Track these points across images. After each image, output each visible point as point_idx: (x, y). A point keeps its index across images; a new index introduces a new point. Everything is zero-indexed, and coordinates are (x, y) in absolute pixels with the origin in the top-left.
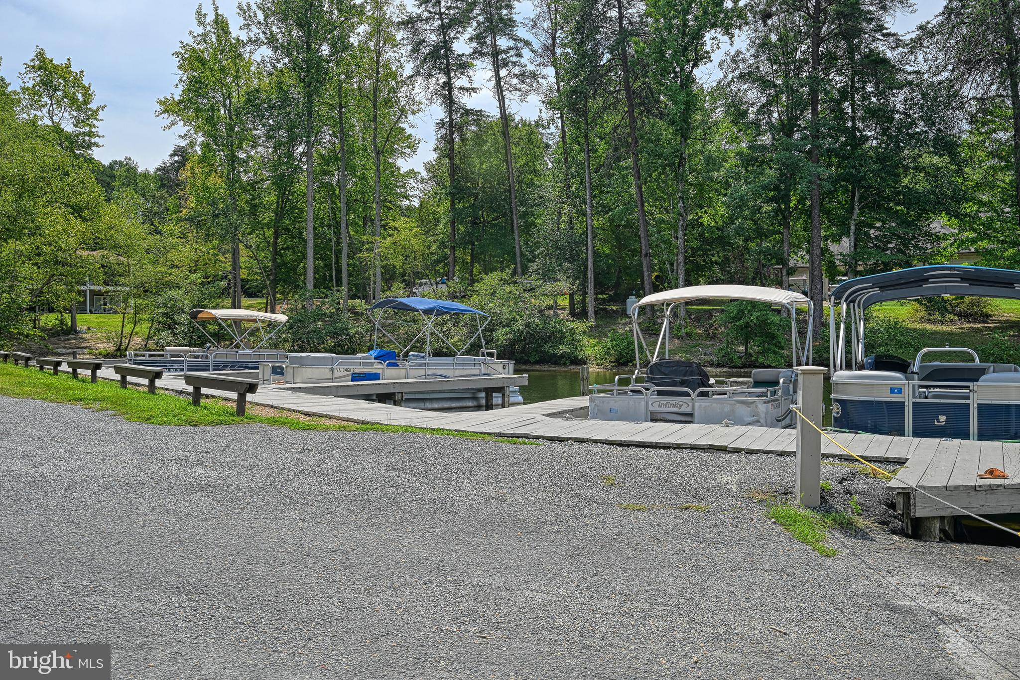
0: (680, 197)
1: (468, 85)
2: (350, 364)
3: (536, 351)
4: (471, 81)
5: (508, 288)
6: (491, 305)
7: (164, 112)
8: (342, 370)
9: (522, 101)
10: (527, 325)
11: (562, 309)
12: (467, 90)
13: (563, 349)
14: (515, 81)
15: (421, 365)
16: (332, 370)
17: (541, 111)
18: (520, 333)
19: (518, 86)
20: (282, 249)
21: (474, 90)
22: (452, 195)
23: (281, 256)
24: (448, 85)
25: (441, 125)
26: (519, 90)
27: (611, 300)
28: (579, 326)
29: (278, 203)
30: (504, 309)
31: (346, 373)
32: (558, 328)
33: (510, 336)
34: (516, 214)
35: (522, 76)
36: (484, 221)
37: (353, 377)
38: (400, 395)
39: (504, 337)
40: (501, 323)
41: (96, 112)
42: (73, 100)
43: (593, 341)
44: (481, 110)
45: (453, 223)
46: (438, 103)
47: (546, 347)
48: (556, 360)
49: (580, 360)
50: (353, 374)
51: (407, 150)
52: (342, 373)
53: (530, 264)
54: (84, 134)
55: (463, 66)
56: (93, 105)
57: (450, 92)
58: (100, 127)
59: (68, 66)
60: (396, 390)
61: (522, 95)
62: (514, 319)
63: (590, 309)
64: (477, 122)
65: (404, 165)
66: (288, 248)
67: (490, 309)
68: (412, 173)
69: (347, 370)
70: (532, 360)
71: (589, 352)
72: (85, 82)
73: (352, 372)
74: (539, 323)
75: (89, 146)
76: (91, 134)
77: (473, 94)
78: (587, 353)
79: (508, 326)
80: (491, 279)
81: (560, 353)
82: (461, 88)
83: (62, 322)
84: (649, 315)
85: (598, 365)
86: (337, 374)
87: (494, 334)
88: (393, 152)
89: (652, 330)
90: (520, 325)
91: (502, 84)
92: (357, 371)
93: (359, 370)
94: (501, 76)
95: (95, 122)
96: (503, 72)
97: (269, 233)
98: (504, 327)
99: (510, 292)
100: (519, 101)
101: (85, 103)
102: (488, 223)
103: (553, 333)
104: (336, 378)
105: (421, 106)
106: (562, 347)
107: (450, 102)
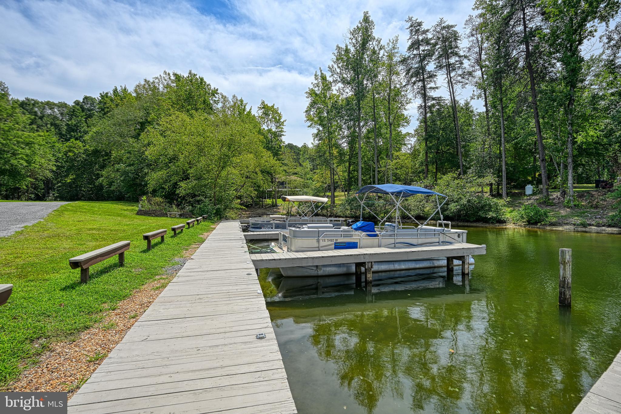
0: (569, 124)
1: (434, 86)
2: (333, 236)
3: (474, 215)
4: (435, 84)
5: (456, 182)
6: (447, 191)
7: (308, 120)
8: (326, 240)
9: (463, 88)
10: (469, 201)
11: (486, 193)
12: (433, 88)
13: (491, 214)
14: (459, 78)
15: (390, 235)
16: (318, 241)
17: (474, 91)
18: (465, 206)
19: (461, 80)
20: (352, 171)
21: (437, 88)
22: (426, 140)
23: (352, 174)
24: (424, 87)
25: (420, 107)
26: (462, 82)
27: (515, 187)
28: (501, 202)
29: (350, 152)
30: (455, 193)
31: (330, 243)
32: (488, 202)
33: (458, 207)
34: (460, 145)
35: (462, 76)
36: (443, 151)
37: (335, 245)
38: (370, 264)
39: (455, 208)
40: (452, 200)
41: (283, 122)
42: (275, 118)
43: (509, 210)
44: (440, 97)
45: (427, 153)
46: (419, 97)
47: (480, 213)
48: (486, 220)
49: (502, 221)
50: (335, 243)
51: (405, 124)
52: (326, 243)
53: (468, 170)
54: (279, 131)
55: (432, 76)
56: (282, 120)
57: (425, 91)
58: (285, 129)
59: (273, 106)
60: (366, 260)
61: (463, 85)
62: (460, 198)
63: (504, 192)
64: (439, 104)
65: (403, 131)
66: (354, 171)
67: (447, 193)
68: (408, 134)
69: (331, 240)
70: (471, 220)
71: (508, 216)
72: (279, 112)
73: (335, 241)
74: (476, 200)
75: (281, 136)
76: (281, 131)
77: (436, 90)
78: (507, 216)
79: (457, 202)
80: (448, 177)
81: (489, 217)
82: (430, 88)
83: (273, 203)
84: (545, 194)
85: (514, 223)
86: (322, 243)
87: (449, 206)
88: (399, 125)
89: (548, 203)
90: (464, 201)
91: (452, 80)
92: (339, 241)
93: (341, 240)
94: (451, 76)
95: (283, 127)
96: (452, 74)
97: (347, 164)
98: (454, 202)
99: (458, 184)
100: (461, 88)
101: (279, 120)
102: (445, 152)
103: (485, 205)
104: (322, 247)
105: (411, 101)
106: (491, 213)
107: (425, 97)
